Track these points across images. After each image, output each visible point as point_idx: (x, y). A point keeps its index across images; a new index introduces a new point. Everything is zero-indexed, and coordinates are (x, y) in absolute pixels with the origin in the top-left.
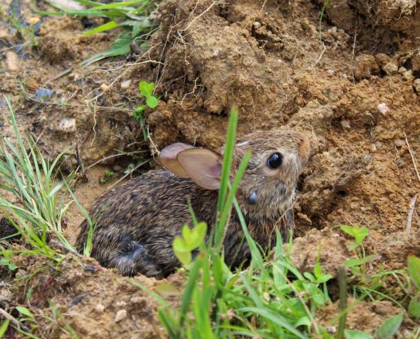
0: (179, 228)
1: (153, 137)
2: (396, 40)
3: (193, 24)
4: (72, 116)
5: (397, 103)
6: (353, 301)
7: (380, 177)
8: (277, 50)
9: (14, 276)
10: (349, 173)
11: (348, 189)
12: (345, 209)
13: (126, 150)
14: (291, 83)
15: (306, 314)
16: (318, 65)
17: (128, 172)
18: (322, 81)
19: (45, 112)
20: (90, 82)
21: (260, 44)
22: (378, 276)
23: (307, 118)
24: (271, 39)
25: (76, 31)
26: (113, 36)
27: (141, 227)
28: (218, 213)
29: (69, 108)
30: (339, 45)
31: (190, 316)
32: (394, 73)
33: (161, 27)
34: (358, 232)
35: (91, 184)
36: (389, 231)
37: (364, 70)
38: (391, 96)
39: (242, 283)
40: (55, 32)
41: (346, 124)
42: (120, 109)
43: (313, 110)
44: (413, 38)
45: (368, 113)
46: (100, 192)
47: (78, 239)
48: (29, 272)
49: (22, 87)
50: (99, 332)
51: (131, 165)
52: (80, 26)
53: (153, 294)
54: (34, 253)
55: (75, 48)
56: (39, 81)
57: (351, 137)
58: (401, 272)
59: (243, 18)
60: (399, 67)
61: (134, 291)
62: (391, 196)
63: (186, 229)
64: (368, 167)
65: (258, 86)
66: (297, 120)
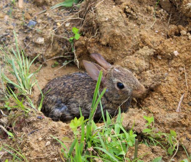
1: (76, 51)
5: (183, 51)
7: (170, 85)
8: (135, 19)
10: (156, 82)
11: (154, 89)
12: (152, 97)
14: (138, 36)
16: (151, 28)
18: (152, 36)
19: (32, 33)
21: (127, 16)
23: (142, 54)
24: (132, 15)
27: (66, 98)
30: (163, 18)
32: (184, 35)
36: (169, 110)
37: (172, 32)
38: (180, 47)
41: (159, 57)
43: (146, 51)
45: (169, 54)
50: (38, 150)
51: (66, 61)
56: (31, 15)
57: (161, 63)
59: (121, 3)
60: (187, 33)
62: (173, 93)
64: (165, 79)
65: (123, 36)
66: (138, 54)
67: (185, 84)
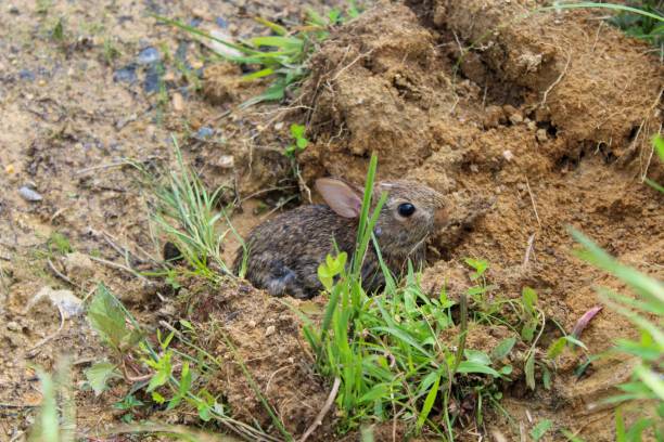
0: (324, 257)
1: (302, 174)
2: (523, 93)
3: (340, 74)
4: (230, 153)
5: (520, 151)
6: (472, 324)
7: (503, 217)
8: (415, 100)
9: (177, 294)
10: (474, 212)
11: (474, 226)
12: (470, 243)
13: (278, 185)
14: (427, 130)
15: (432, 335)
16: (452, 114)
17: (279, 205)
18: (454, 128)
19: (207, 148)
20: (247, 123)
21: (400, 94)
22: (497, 304)
23: (440, 162)
24: (410, 90)
25: (236, 77)
26: (268, 82)
27: (291, 255)
28: (358, 244)
29: (228, 146)
30: (471, 97)
31: (330, 333)
32: (519, 124)
33: (312, 76)
34: (481, 265)
35: (245, 215)
36: (509, 264)
37: (492, 120)
38: (515, 144)
39: (376, 306)
40: (216, 76)
41: (474, 168)
42: (273, 148)
43: (446, 155)
44: (537, 93)
45: (494, 159)
46: (253, 222)
47: (235, 262)
48: (191, 290)
49: (187, 126)
50: (252, 344)
51: (282, 199)
52: (239, 72)
53: (299, 312)
54: (195, 274)
55: (235, 92)
56: (201, 120)
57: (478, 179)
58: (517, 301)
59: (385, 70)
60: (524, 118)
61: (283, 309)
62: (512, 233)
63: (329, 257)
64: (493, 207)
65: (397, 132)
66: (431, 163)
67: (533, 214)
